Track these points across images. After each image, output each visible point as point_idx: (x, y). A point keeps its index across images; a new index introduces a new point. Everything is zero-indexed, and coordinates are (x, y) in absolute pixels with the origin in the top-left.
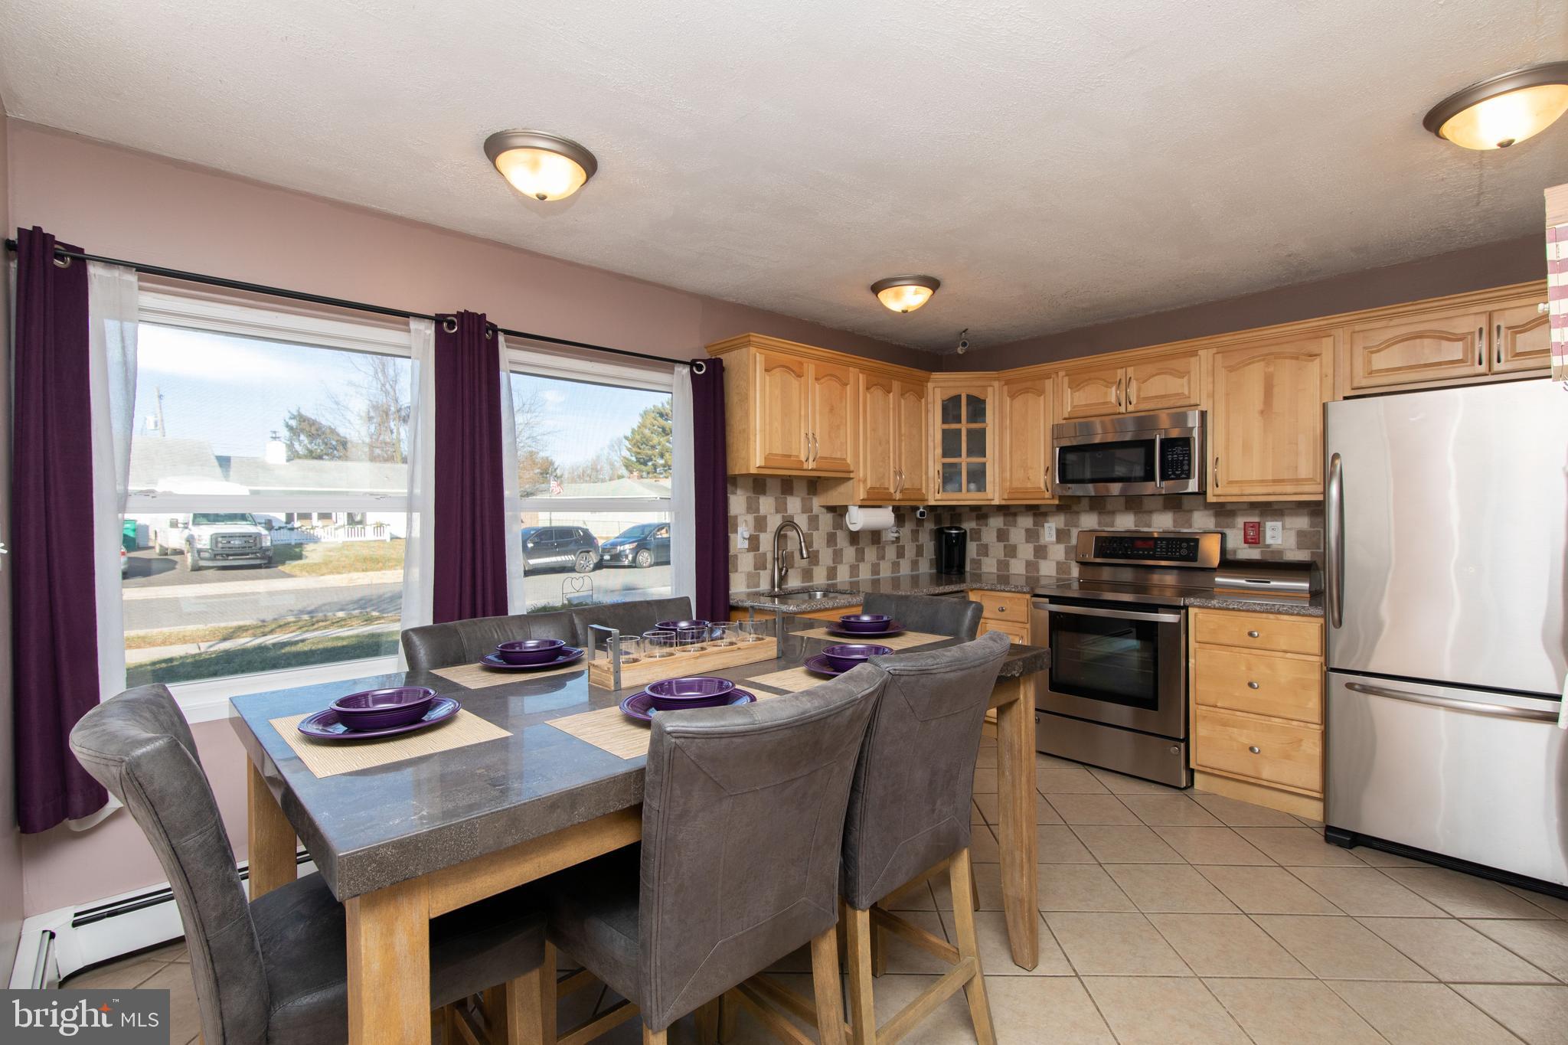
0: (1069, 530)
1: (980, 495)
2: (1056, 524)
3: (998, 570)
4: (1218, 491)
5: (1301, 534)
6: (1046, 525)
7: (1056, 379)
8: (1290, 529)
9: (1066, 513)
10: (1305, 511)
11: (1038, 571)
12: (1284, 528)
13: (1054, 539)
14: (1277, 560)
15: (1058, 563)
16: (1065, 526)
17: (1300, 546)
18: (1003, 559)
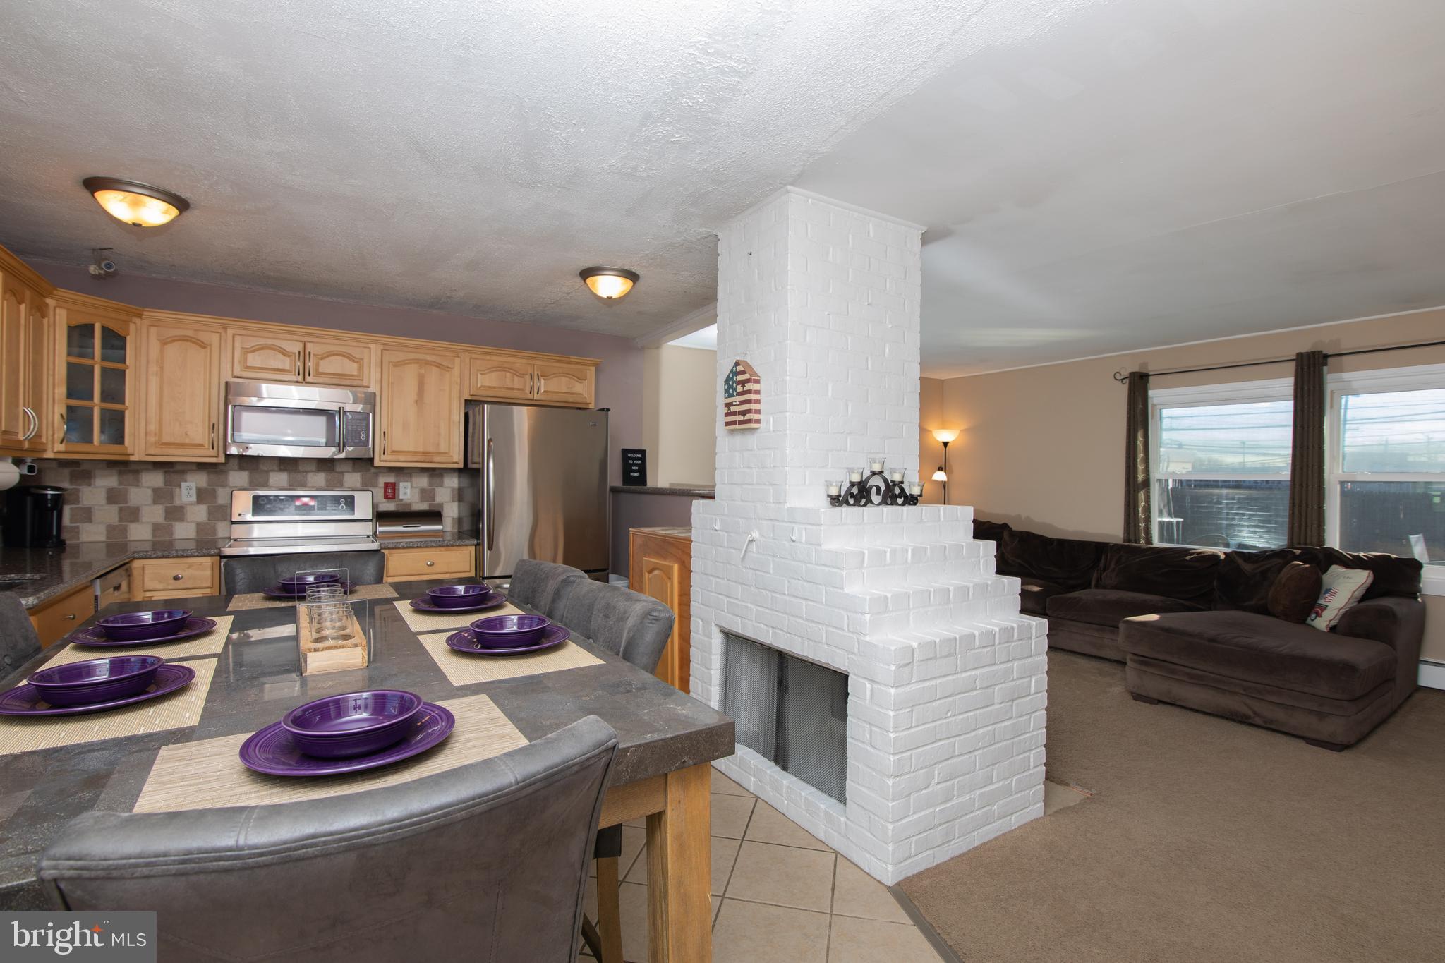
0: (214, 490)
1: (116, 448)
2: (196, 484)
3: (108, 538)
4: (383, 457)
5: (423, 491)
6: (183, 484)
7: (223, 334)
8: (416, 488)
9: (209, 473)
10: (426, 474)
11: (171, 534)
12: (412, 487)
13: (194, 498)
14: (407, 510)
15: (198, 524)
16: (209, 485)
17: (423, 500)
18: (117, 524)
